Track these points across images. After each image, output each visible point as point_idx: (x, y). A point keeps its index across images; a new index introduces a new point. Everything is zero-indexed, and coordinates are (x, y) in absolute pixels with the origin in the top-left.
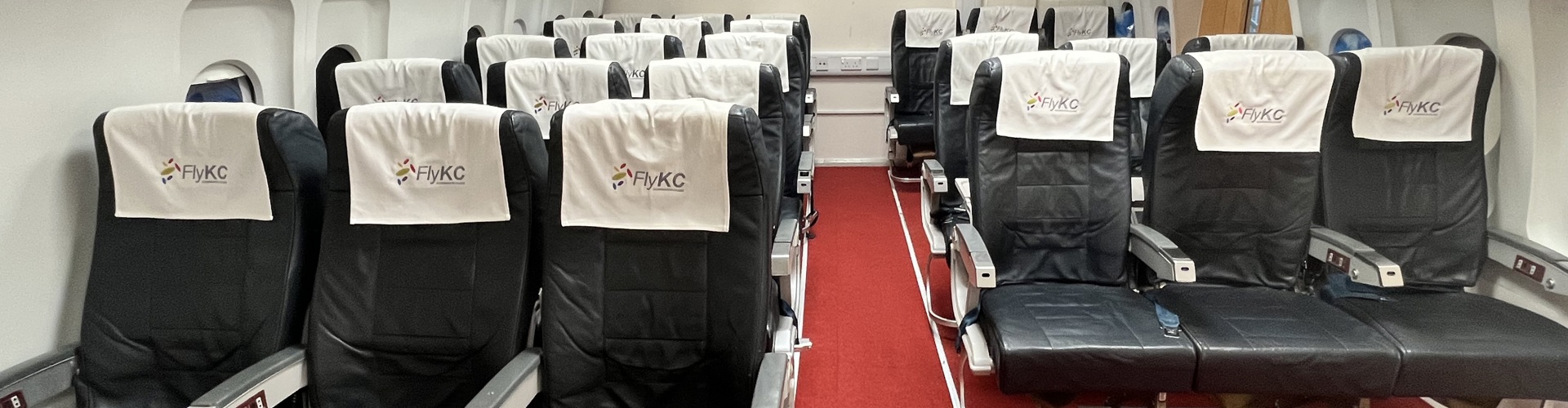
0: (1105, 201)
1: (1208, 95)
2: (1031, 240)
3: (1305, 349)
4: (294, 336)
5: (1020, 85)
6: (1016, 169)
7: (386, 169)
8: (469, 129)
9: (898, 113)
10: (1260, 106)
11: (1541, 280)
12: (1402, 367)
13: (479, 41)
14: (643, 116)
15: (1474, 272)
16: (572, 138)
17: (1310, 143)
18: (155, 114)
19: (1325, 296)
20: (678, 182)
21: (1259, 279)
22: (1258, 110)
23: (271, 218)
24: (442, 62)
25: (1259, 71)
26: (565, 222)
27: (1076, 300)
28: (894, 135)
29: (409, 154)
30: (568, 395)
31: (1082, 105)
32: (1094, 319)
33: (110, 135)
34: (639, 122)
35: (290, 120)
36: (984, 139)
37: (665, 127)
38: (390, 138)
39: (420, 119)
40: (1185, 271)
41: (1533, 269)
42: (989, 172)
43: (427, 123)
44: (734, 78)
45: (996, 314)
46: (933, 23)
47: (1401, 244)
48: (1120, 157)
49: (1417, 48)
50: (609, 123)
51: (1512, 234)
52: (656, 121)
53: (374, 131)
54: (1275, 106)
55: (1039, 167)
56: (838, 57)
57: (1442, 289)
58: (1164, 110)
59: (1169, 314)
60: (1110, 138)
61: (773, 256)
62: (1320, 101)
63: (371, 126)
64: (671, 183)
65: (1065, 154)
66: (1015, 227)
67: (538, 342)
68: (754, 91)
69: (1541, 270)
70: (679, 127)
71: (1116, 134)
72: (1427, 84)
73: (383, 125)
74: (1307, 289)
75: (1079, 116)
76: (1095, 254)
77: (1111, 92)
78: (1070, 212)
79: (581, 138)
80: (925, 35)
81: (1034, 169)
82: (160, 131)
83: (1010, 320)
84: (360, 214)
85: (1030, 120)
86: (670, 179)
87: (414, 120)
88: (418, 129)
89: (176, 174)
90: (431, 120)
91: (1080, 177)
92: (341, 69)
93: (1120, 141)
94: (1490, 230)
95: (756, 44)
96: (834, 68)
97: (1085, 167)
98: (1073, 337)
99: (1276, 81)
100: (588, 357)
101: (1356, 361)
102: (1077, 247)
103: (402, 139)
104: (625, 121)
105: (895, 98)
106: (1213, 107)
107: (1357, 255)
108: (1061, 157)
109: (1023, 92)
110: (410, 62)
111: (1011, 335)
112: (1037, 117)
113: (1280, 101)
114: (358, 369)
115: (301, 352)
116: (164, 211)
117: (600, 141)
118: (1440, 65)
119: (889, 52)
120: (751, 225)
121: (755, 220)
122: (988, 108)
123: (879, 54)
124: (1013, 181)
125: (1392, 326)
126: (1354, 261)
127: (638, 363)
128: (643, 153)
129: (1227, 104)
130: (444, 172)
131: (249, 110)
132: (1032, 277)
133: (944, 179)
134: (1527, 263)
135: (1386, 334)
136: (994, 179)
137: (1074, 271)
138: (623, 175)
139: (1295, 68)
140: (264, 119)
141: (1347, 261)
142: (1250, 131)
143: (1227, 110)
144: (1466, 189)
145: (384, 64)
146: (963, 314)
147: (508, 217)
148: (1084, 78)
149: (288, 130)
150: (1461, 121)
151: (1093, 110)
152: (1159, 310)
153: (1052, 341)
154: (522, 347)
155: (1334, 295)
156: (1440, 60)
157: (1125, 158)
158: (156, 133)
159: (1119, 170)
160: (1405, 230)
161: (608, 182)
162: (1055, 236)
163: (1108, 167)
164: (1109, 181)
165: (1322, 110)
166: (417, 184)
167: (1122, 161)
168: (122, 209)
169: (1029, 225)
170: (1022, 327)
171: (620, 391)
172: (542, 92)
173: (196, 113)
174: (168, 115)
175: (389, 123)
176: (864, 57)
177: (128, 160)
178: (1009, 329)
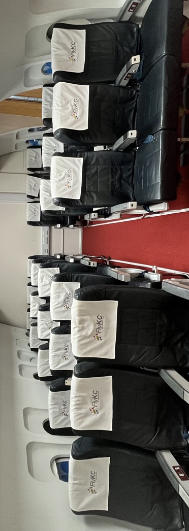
0: (104, 160)
1: (69, 126)
2: (118, 186)
3: (163, 90)
4: (152, 453)
5: (63, 191)
6: (93, 192)
7: (93, 417)
8: (80, 388)
9: (64, 224)
10: (72, 107)
11: (138, 3)
12: (170, 55)
13: (39, 376)
14: (77, 329)
15: (133, 25)
16: (85, 354)
17: (86, 88)
18: (73, 493)
19: (141, 80)
20: (100, 318)
21: (134, 103)
22: (74, 108)
23: (109, 458)
24: (50, 391)
25: (60, 108)
26: (114, 358)
27: (141, 171)
28: (72, 226)
29: (88, 409)
30: (176, 360)
31: (70, 169)
32: (149, 166)
33: (80, 509)
34: (79, 331)
35: (75, 448)
36: (81, 203)
37: (81, 322)
38: (83, 415)
39: (76, 405)
40: (132, 134)
41: (133, 6)
42: (93, 201)
43: (78, 402)
44: (58, 290)
45: (146, 200)
46: (31, 211)
47: (122, 51)
48: (89, 155)
49: (52, 51)
50: (80, 341)
51: (120, 12)
52: (79, 325)
53: (80, 420)
54: (73, 102)
55: (91, 184)
56: (43, 245)
57: (139, 37)
58: (73, 141)
59: (147, 138)
60: (82, 159)
61: (123, 280)
62: (71, 86)
63: (79, 421)
64: (100, 320)
65: (87, 174)
66: (113, 192)
67: (156, 369)
68: (62, 284)
69: (134, 3)
70: (81, 317)
71: (80, 157)
72: (65, 47)
73: (78, 417)
74: (138, 85)
75: (74, 170)
76: (124, 162)
77: (65, 159)
78: (108, 172)
79: (84, 351)
80: (36, 214)
81: (92, 185)
82: (78, 492)
83: (148, 196)
84: (109, 427)
85: (75, 187)
86: (99, 321)
87: (77, 406)
88: (79, 406)
89: (93, 488)
90: (77, 401)
91: (95, 169)
92: (52, 426)
93: (83, 155)
94: (118, 20)
95: (42, 279)
96: (47, 247)
97: (92, 167)
98: (156, 174)
99: (64, 102)
100: (162, 352)
101: (167, 72)
102: (121, 169)
103: (83, 411)
104: (79, 335)
105: (59, 226)
106: (73, 124)
107: (127, 71)
108: (88, 176)
109: (65, 190)
110: (50, 403)
111: (154, 196)
112: (74, 185)
113: (71, 100)
114: (164, 432)
115: (158, 452)
116: (106, 494)
117: (86, 344)
118: (58, 43)
119: (42, 227)
120: (116, 293)
121: (114, 292)
122: (70, 202)
123: (42, 230)
124: (96, 193)
125: (154, 58)
126: (129, 72)
127: (164, 334)
128: (90, 330)
129: (72, 119)
130: (95, 397)
131: (71, 461)
132: (131, 185)
133: (93, 214)
134: (131, 8)
135: (157, 60)
136: (95, 199)
137: (130, 170)
138: (97, 337)
139: (60, 96)
140: (75, 457)
141: (129, 74)
142: (81, 110)
143: (74, 119)
144: (102, 30)
145: (50, 412)
146: (145, 211)
147: (111, 377)
148: (61, 169)
149: (79, 449)
150: (78, 34)
151: (72, 165)
152: (146, 142)
153: (157, 182)
154: (158, 375)
155: (141, 77)
156: (57, 43)
157: (89, 153)
158: (79, 494)
159: (93, 155)
160: (117, 52)
161: (100, 342)
162: (117, 177)
163: (92, 159)
164: (97, 159)
165: (75, 86)
166: (99, 407)
167: (89, 154)
168: (105, 508)
169: (112, 187)
170: (152, 192)
171: (174, 341)
172: (61, 357)
173: (72, 480)
174: (73, 489)
175: (77, 415)
176: (43, 236)
177: (89, 504)
178: (152, 196)
